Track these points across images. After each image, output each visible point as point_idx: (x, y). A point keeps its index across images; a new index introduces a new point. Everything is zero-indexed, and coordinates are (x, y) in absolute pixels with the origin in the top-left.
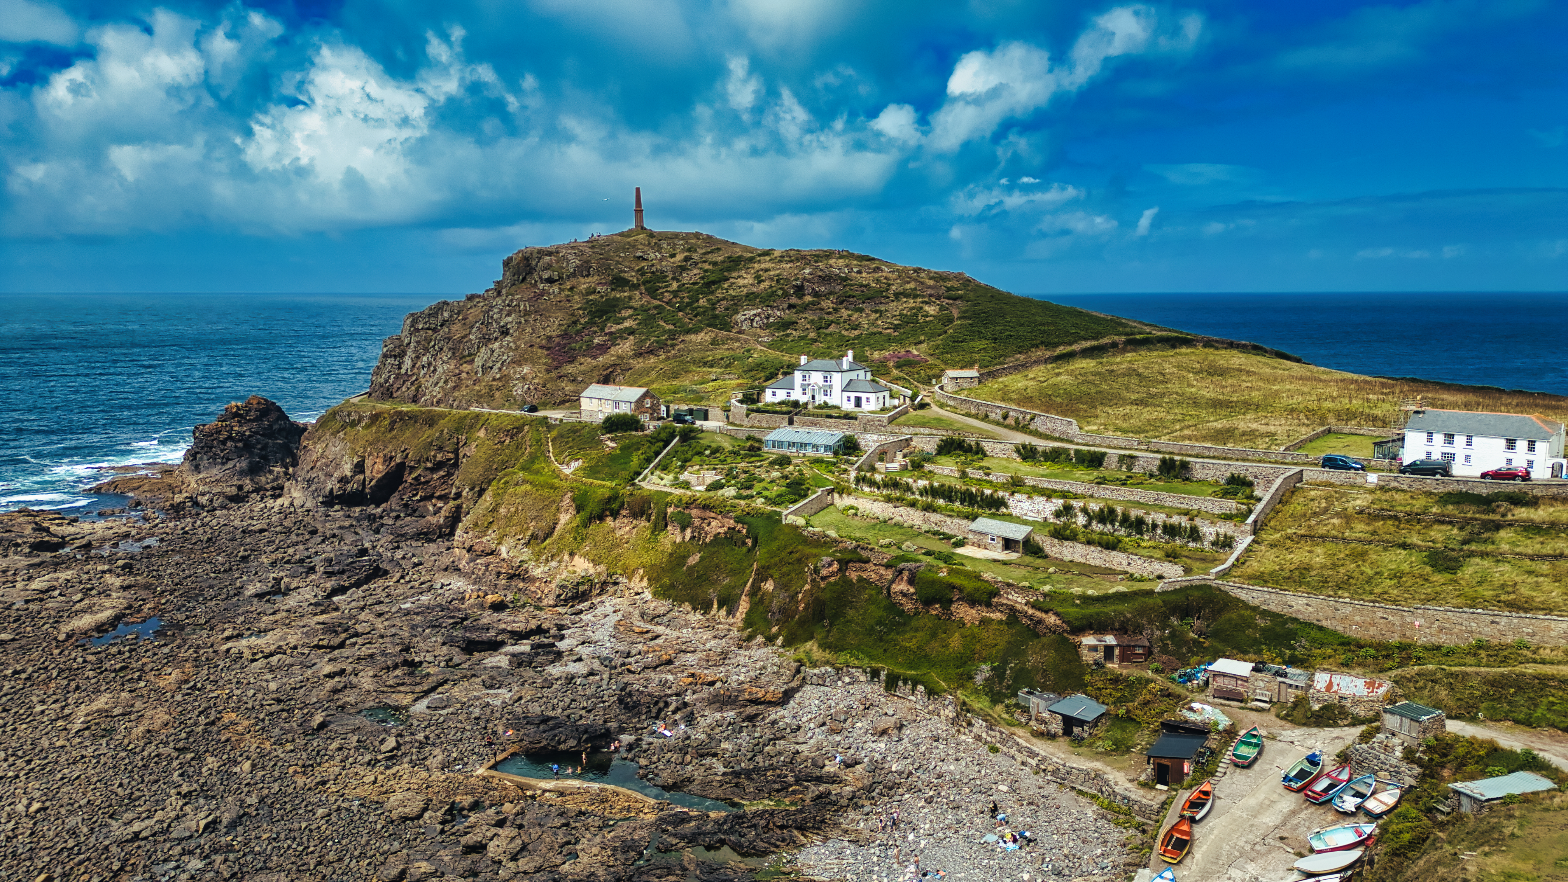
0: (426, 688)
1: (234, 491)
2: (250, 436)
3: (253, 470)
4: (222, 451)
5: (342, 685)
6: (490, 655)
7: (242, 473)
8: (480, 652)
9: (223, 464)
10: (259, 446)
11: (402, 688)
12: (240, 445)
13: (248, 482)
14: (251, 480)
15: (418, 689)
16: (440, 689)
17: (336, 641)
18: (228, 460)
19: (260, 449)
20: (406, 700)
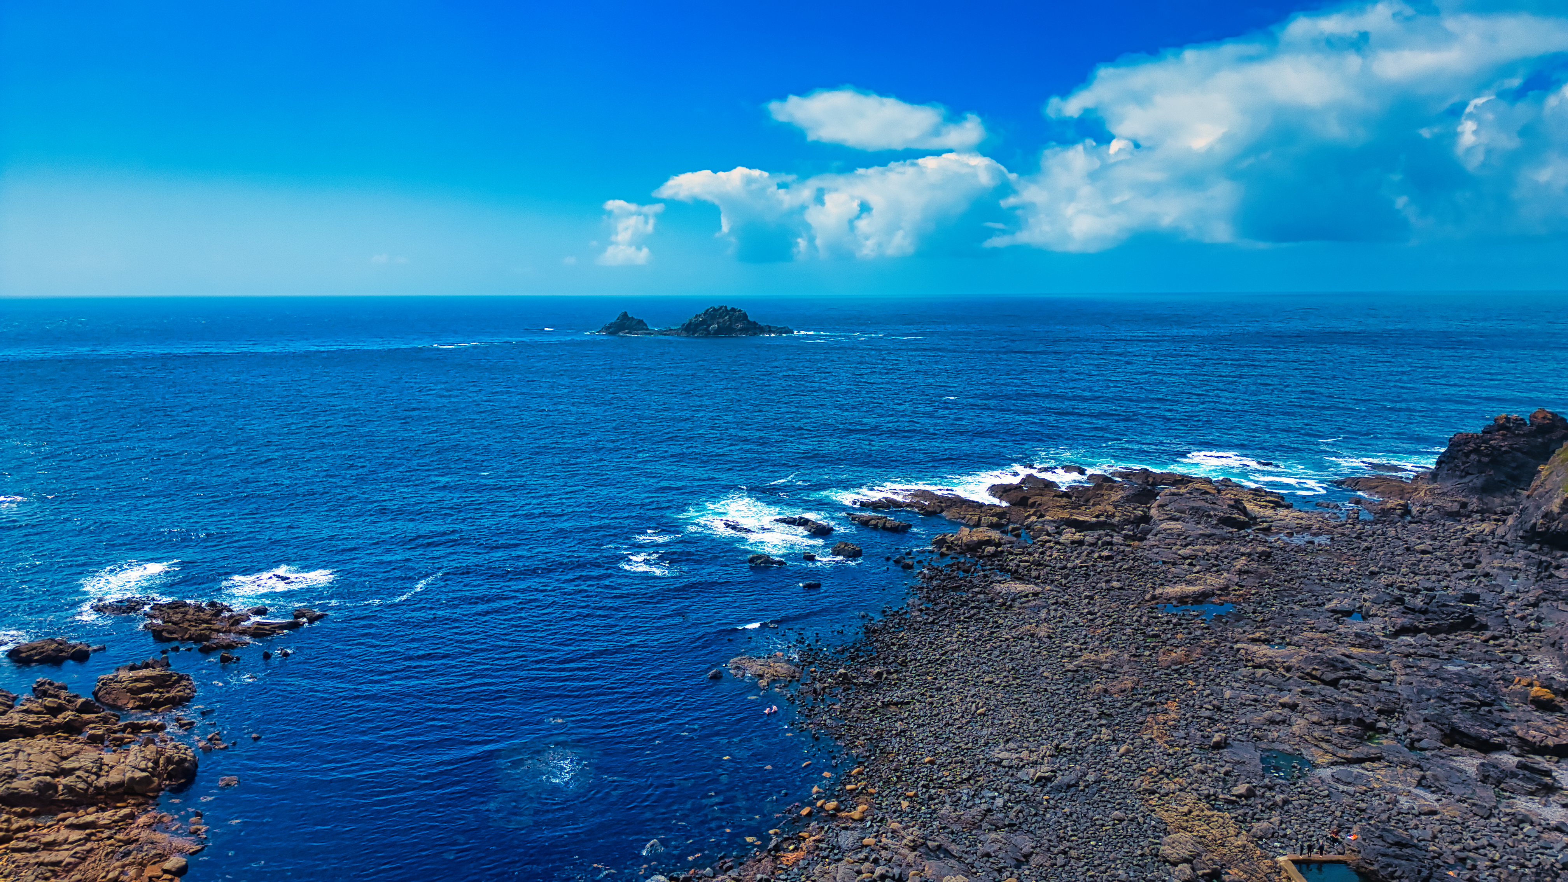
0: (1349, 756)
1: (1456, 507)
2: (1506, 452)
3: (1487, 489)
4: (1464, 463)
5: (1281, 718)
6: (1470, 755)
7: (1473, 491)
8: (1463, 745)
9: (1461, 477)
10: (1513, 465)
11: (1324, 745)
12: (1485, 460)
13: (1475, 500)
14: (1479, 499)
15: (1342, 753)
16: (1367, 765)
17: (1330, 676)
18: (1468, 474)
19: (1514, 469)
20: (1322, 759)
